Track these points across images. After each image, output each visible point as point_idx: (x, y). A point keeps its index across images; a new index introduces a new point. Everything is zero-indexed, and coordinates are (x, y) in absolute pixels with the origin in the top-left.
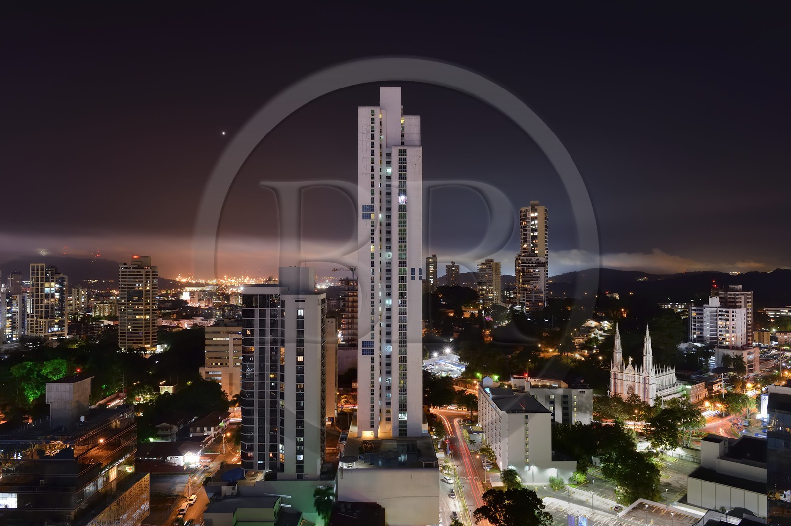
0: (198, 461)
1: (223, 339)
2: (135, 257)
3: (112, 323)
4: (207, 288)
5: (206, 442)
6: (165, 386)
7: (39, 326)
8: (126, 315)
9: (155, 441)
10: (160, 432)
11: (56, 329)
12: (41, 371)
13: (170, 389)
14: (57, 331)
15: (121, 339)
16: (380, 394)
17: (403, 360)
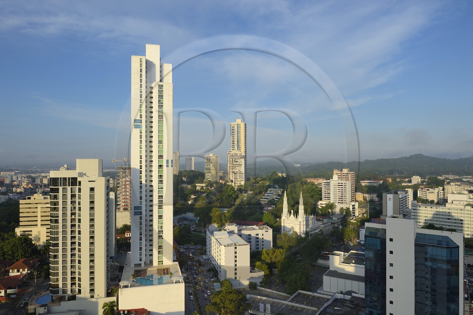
5: (22, 279)
16: (146, 240)
17: (161, 217)
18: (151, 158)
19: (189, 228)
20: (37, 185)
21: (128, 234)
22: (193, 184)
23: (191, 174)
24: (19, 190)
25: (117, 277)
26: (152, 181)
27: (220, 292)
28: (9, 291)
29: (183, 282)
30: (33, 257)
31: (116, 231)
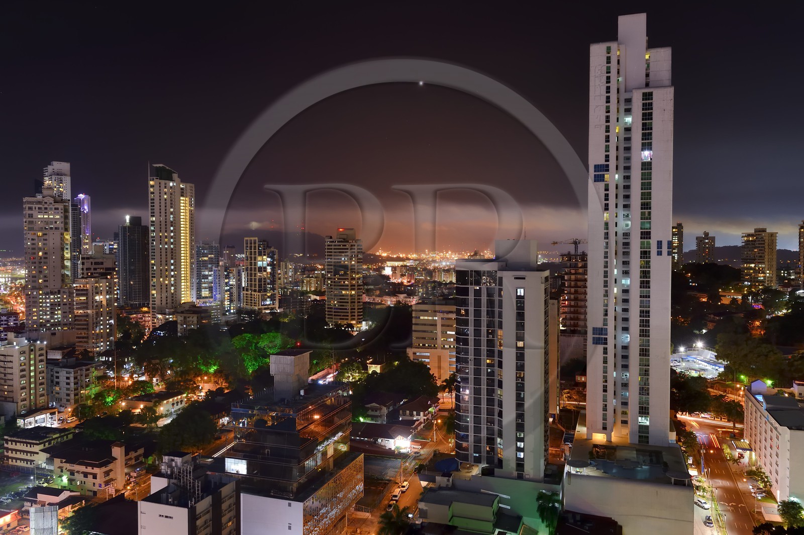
0: (409, 446)
1: (430, 318)
2: (341, 230)
3: (318, 298)
4: (408, 263)
5: (416, 428)
6: (373, 365)
7: (253, 299)
8: (333, 290)
9: (365, 421)
10: (370, 413)
11: (268, 302)
12: (258, 343)
13: (377, 368)
14: (269, 305)
15: (328, 315)
16: (615, 392)
17: (644, 352)
18: (627, 237)
25: (562, 450)
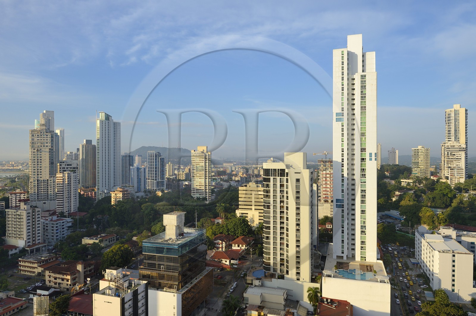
5: (241, 253)
7: (152, 184)
10: (216, 245)
13: (220, 221)
15: (193, 192)
16: (348, 233)
17: (363, 212)
18: (353, 151)
19: (394, 227)
20: (250, 175)
21: (329, 225)
22: (397, 179)
23: (395, 169)
24: (237, 179)
25: (320, 265)
26: (354, 175)
27: (433, 302)
28: (232, 261)
29: (389, 282)
30: (249, 236)
31: (318, 221)
